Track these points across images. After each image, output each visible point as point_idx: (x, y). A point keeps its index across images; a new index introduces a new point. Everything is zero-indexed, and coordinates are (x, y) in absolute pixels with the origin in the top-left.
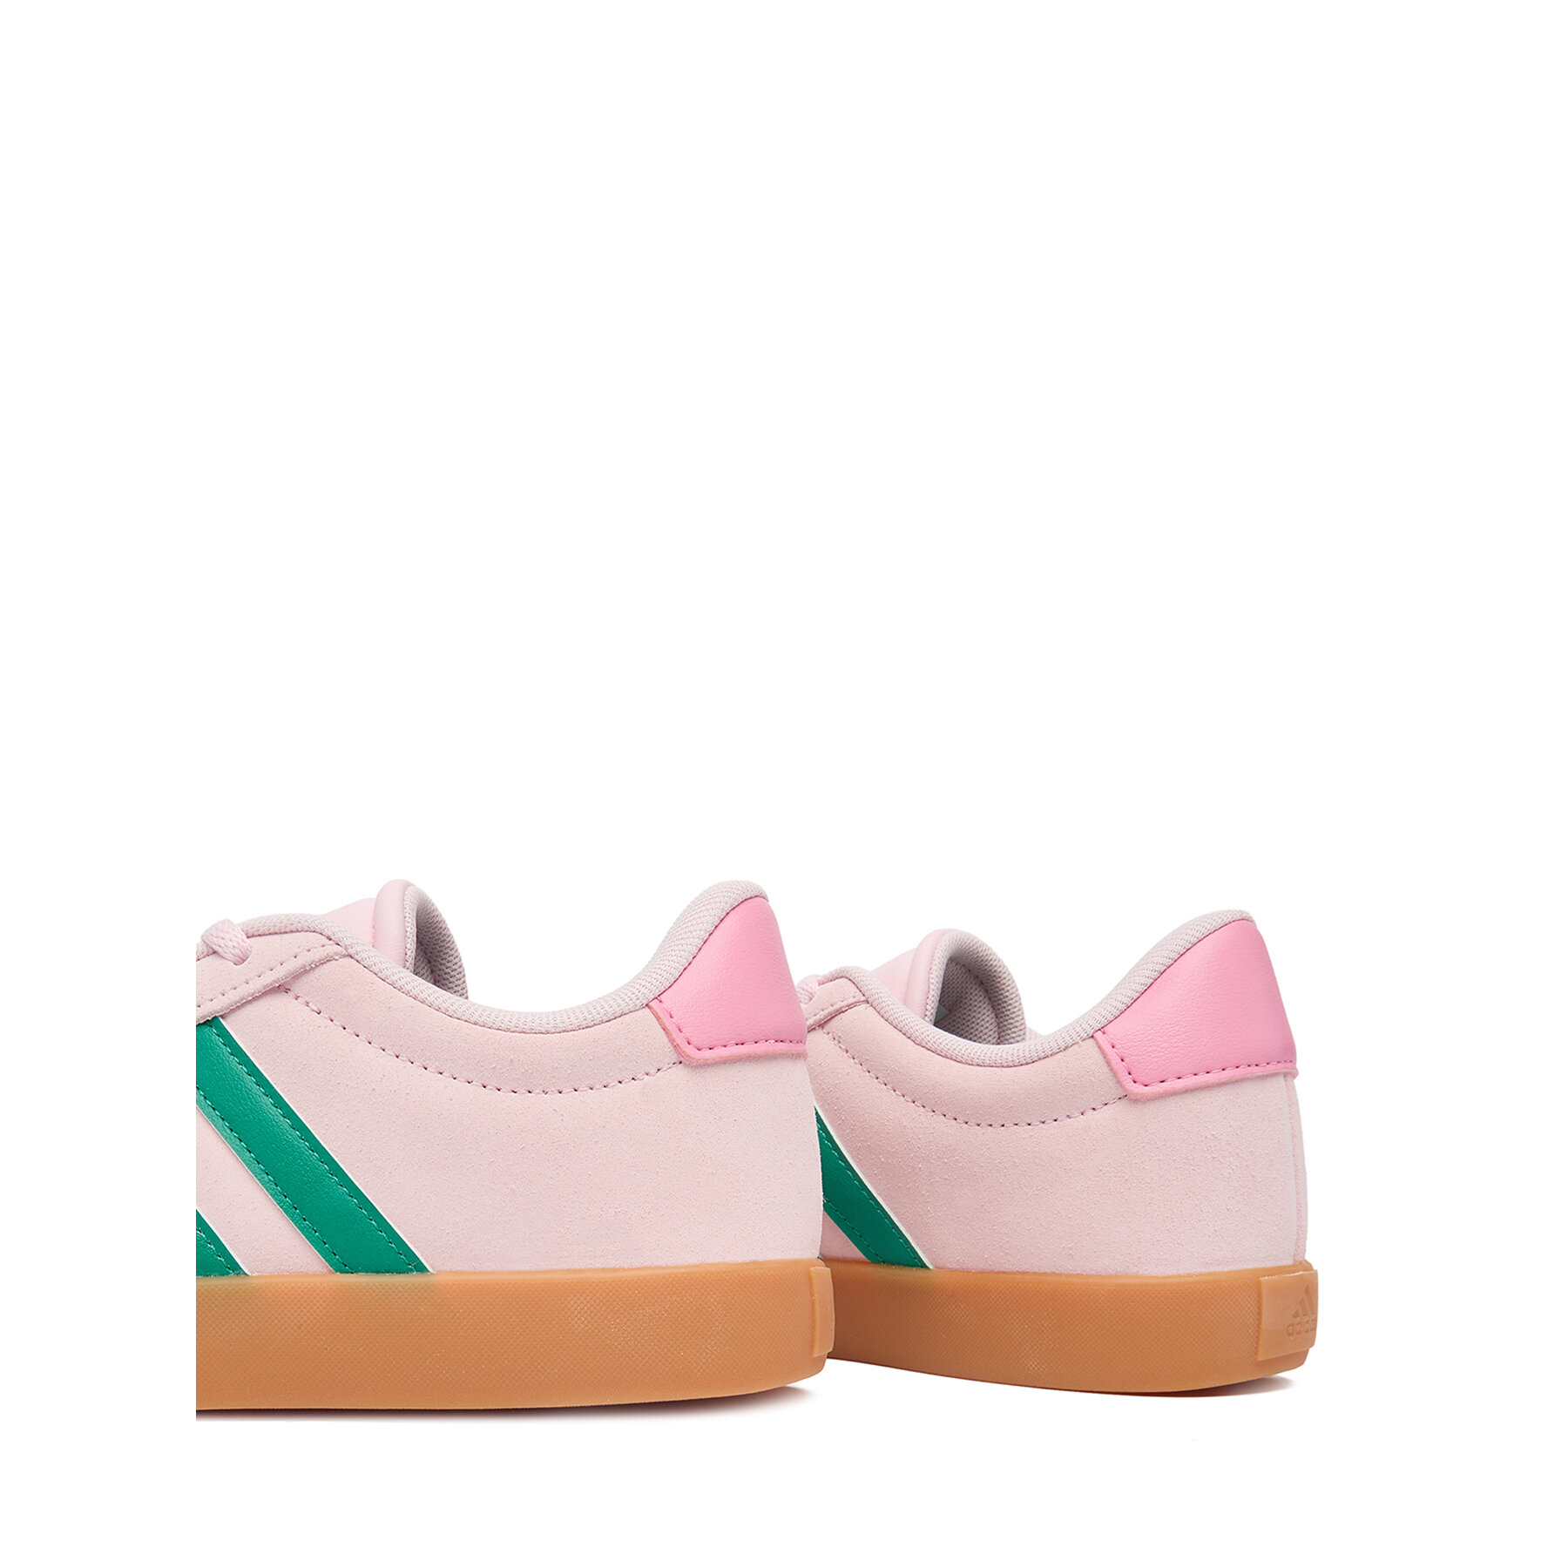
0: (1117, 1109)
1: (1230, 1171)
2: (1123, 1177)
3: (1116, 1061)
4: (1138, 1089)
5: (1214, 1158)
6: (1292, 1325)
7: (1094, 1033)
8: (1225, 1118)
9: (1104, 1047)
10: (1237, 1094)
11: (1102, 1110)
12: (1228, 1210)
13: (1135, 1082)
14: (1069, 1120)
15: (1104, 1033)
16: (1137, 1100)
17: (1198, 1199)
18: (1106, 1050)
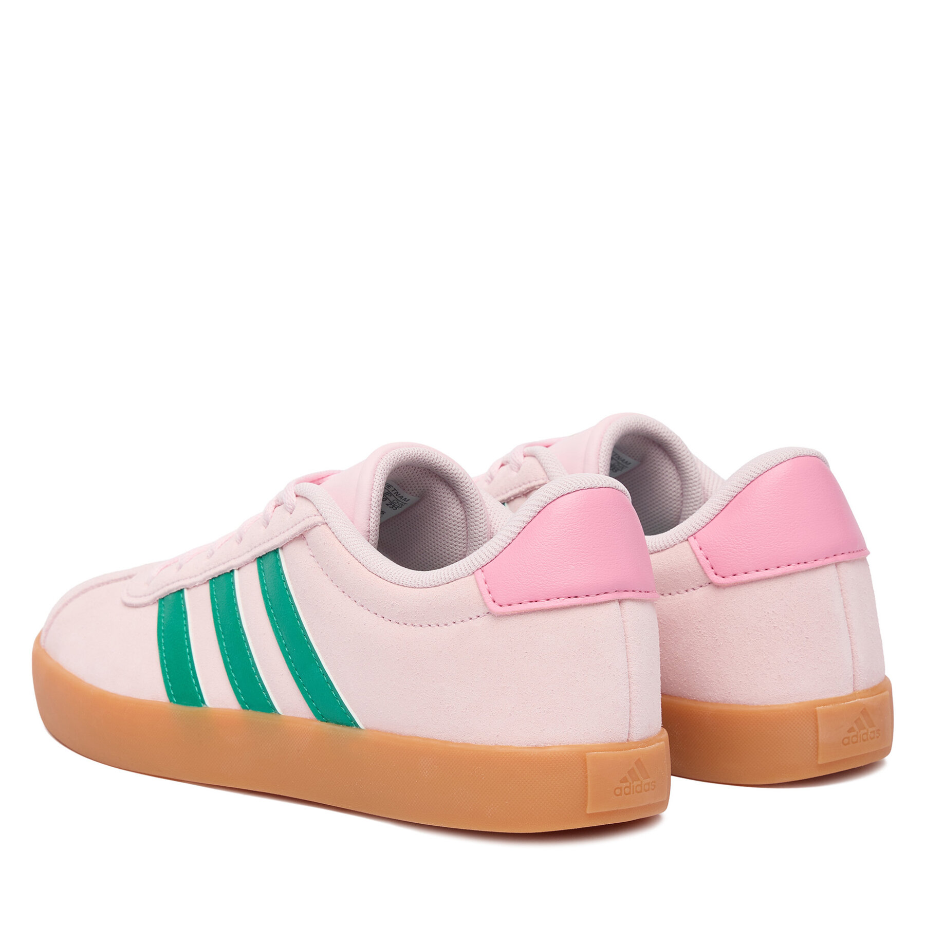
0: (707, 591)
1: (788, 636)
2: (715, 638)
3: (703, 559)
4: (718, 580)
5: (775, 627)
6: (848, 738)
7: (688, 537)
8: (782, 600)
9: (694, 549)
10: (791, 583)
11: (698, 590)
12: (788, 662)
13: (716, 574)
14: (678, 595)
15: (695, 538)
16: (718, 586)
17: (766, 655)
18: (696, 551)
